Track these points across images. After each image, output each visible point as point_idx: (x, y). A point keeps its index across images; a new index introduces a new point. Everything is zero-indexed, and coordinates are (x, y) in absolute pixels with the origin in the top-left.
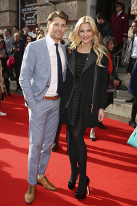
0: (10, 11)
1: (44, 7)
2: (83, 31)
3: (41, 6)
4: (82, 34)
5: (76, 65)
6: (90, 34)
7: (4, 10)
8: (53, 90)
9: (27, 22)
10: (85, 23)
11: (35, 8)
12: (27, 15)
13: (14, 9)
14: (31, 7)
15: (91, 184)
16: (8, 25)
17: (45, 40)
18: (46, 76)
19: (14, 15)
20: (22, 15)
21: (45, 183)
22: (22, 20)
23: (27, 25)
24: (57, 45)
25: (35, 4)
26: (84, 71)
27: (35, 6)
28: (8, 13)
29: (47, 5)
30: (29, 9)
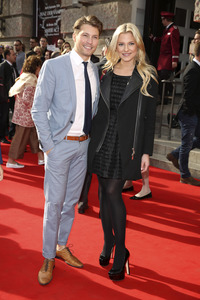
0: (23, 15)
1: (71, 10)
2: (122, 44)
3: (66, 8)
4: (121, 48)
5: (111, 93)
6: (132, 48)
7: (15, 13)
8: (78, 128)
9: (46, 31)
10: (125, 32)
11: (59, 12)
12: (47, 22)
13: (29, 12)
14: (53, 9)
15: (132, 260)
16: (20, 34)
17: (69, 57)
18: (69, 108)
19: (29, 22)
20: (40, 21)
21: (67, 257)
22: (40, 28)
23: (47, 35)
24: (85, 64)
25: (58, 6)
26: (122, 101)
27: (59, 8)
28: (20, 20)
29: (75, 7)
30: (51, 13)
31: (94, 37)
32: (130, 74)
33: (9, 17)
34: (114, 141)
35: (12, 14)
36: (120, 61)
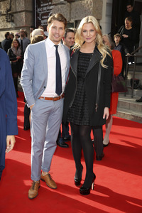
0: (26, 11)
1: (59, 6)
2: (85, 31)
3: (56, 5)
4: (85, 34)
5: (78, 65)
6: (93, 33)
7: (20, 10)
9: (42, 22)
10: (87, 22)
11: (51, 7)
12: (43, 15)
13: (30, 8)
14: (46, 6)
16: (24, 25)
19: (30, 15)
20: (38, 15)
22: (38, 20)
23: (43, 25)
24: (57, 47)
25: (50, 3)
26: (88, 71)
27: (50, 5)
28: (23, 14)
29: (62, 3)
30: (45, 9)
31: (61, 28)
32: (92, 51)
33: (16, 12)
34: (82, 100)
35: (18, 10)
36: (84, 42)
